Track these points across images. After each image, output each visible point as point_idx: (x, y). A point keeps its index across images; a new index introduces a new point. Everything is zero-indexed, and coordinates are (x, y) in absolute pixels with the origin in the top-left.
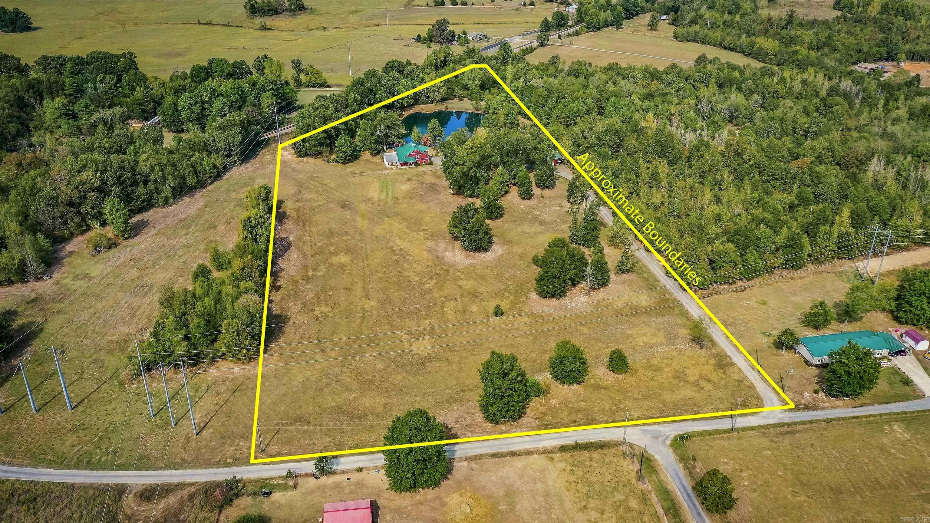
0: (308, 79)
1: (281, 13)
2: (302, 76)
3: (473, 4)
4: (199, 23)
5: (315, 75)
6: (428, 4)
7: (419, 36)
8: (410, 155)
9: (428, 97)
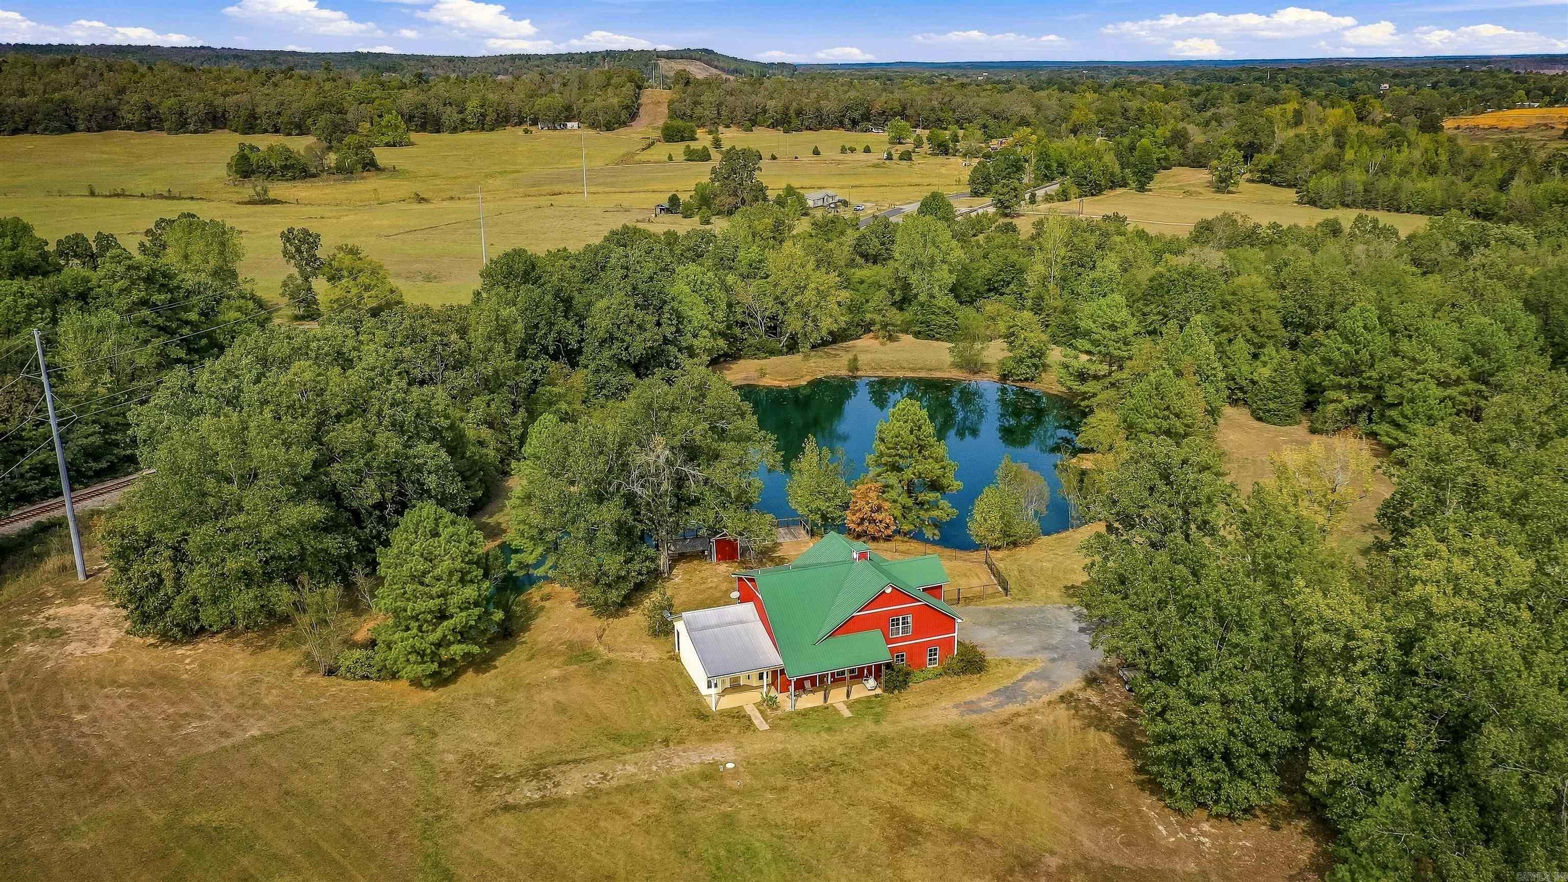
0: (338, 293)
1: (314, 176)
2: (320, 286)
3: (774, 158)
4: (92, 194)
5: (362, 279)
6: (670, 158)
7: (674, 200)
8: (848, 626)
9: (773, 330)
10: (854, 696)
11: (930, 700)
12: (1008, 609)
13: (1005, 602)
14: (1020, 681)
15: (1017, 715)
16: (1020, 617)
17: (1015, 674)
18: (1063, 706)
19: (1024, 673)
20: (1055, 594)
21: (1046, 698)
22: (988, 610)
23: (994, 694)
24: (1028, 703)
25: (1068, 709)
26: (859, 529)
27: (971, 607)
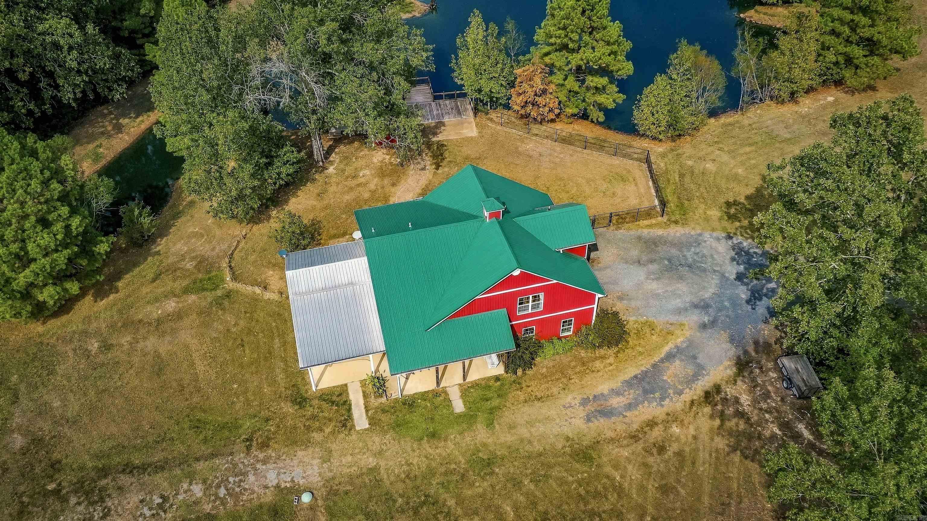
10: (473, 377)
11: (555, 390)
12: (661, 237)
13: (658, 225)
14: (662, 361)
15: (652, 424)
16: (674, 251)
17: (659, 347)
18: (707, 410)
19: (666, 349)
20: (715, 213)
21: (688, 396)
22: (639, 238)
23: (629, 384)
24: (666, 402)
25: (712, 417)
26: (523, 112)
27: (622, 233)
